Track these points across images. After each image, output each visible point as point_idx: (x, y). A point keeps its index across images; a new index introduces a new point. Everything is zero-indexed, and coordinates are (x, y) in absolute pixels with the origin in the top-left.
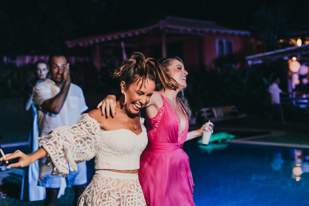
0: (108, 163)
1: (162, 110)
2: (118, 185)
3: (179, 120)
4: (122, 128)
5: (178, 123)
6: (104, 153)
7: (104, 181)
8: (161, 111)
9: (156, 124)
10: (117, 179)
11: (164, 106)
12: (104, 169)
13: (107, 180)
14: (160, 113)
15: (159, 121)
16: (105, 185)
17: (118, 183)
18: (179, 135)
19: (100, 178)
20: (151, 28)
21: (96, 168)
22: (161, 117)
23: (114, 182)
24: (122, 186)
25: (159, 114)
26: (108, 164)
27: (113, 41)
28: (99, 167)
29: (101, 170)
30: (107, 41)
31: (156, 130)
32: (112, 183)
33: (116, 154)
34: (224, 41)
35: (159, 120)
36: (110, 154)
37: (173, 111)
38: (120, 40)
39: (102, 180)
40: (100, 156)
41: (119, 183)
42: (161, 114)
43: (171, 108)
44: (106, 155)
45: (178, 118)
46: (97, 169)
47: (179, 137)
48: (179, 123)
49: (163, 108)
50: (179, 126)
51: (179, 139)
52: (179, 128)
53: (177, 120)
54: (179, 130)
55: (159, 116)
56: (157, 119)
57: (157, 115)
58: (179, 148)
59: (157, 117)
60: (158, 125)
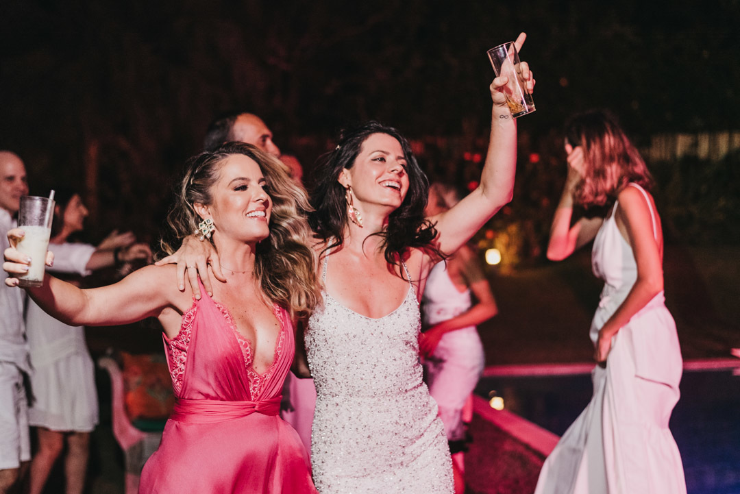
1: (189, 317)
5: (242, 347)
8: (187, 321)
9: (183, 353)
11: (194, 306)
14: (186, 325)
15: (187, 348)
18: (253, 377)
25: (185, 329)
35: (187, 345)
37: (225, 314)
43: (219, 308)
45: (243, 333)
47: (255, 382)
50: (248, 355)
51: (254, 389)
52: (248, 360)
53: (239, 341)
54: (250, 365)
55: (185, 333)
56: (182, 343)
57: (180, 333)
58: (256, 411)
59: (180, 335)
60: (186, 357)
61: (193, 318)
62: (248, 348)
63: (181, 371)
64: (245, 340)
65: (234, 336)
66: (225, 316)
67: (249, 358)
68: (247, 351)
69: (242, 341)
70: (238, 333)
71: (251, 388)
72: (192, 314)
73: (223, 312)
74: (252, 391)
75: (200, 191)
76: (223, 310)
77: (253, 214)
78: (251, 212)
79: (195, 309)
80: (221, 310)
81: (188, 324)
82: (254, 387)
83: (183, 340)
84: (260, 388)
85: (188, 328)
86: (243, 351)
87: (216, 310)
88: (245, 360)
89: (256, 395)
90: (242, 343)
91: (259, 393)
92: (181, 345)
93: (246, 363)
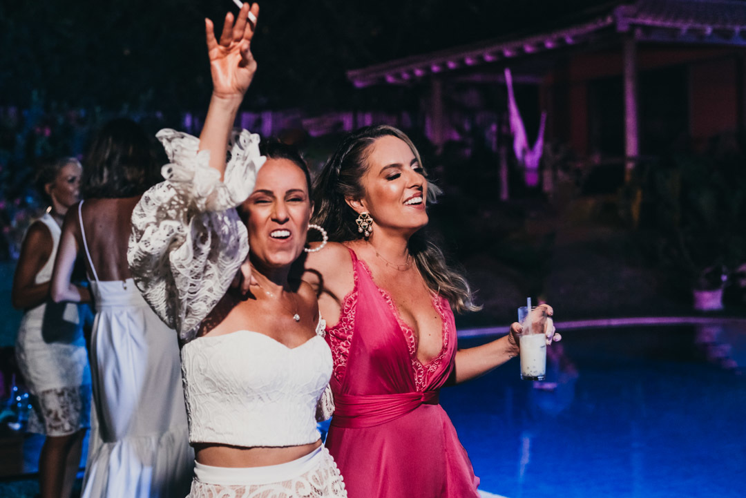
1: (351, 302)
3: (410, 326)
5: (406, 336)
6: (200, 397)
8: (349, 306)
9: (342, 343)
11: (356, 289)
12: (202, 441)
13: (209, 490)
14: (347, 311)
15: (350, 337)
17: (237, 496)
18: (417, 367)
19: (198, 486)
20: (591, 27)
22: (352, 323)
23: (228, 495)
25: (346, 315)
27: (482, 66)
28: (194, 436)
30: (463, 69)
31: (343, 360)
33: (228, 401)
35: (349, 333)
37: (388, 299)
38: (502, 63)
42: (351, 316)
43: (381, 293)
45: (406, 321)
47: (419, 373)
48: (409, 334)
49: (352, 297)
50: (412, 344)
51: (419, 379)
52: (413, 349)
53: (402, 328)
54: (415, 354)
55: (346, 320)
56: (343, 331)
57: (341, 320)
58: (423, 403)
59: (341, 323)
60: (346, 347)
61: (354, 303)
62: (412, 337)
63: (340, 363)
64: (408, 328)
65: (397, 323)
66: (388, 302)
67: (413, 347)
68: (411, 339)
69: (406, 329)
70: (401, 320)
71: (416, 379)
72: (353, 299)
73: (385, 298)
74: (417, 382)
75: (349, 184)
76: (385, 295)
77: (410, 202)
78: (407, 200)
79: (357, 294)
80: (383, 295)
81: (349, 309)
82: (419, 378)
83: (344, 328)
84: (424, 380)
85: (350, 314)
86: (407, 340)
87: (378, 294)
88: (409, 349)
89: (421, 386)
90: (405, 331)
91: (424, 384)
92: (341, 334)
93: (411, 352)
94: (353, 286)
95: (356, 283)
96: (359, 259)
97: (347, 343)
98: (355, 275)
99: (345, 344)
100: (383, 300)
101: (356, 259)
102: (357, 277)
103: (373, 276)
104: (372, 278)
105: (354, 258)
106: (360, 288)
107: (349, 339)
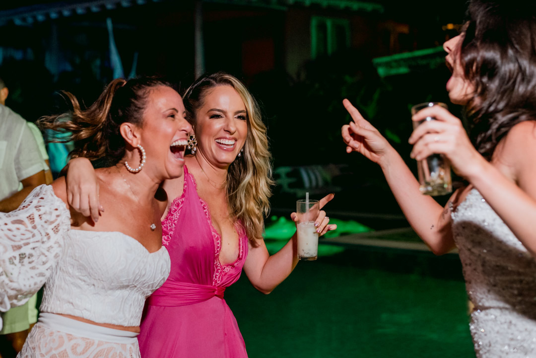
0: (71, 301)
1: (178, 205)
2: (87, 351)
3: (219, 232)
4: (117, 231)
5: (215, 240)
6: (67, 278)
7: (54, 340)
8: (176, 208)
9: (164, 236)
10: (83, 339)
11: (183, 196)
12: (60, 313)
13: (61, 337)
14: (174, 212)
15: (171, 233)
16: (56, 349)
17: (86, 347)
18: (217, 267)
19: (47, 332)
21: (43, 307)
22: (176, 222)
23: (78, 345)
24: (97, 354)
25: (172, 215)
26: (72, 304)
28: (51, 308)
29: (53, 313)
32: (73, 346)
33: (94, 285)
34: (329, 23)
35: (171, 230)
36: (80, 281)
37: (205, 209)
39: (51, 336)
40: (57, 283)
41: (89, 348)
43: (202, 203)
44: (72, 283)
45: (216, 228)
46: (45, 310)
47: (217, 272)
48: (217, 239)
49: (180, 201)
50: (218, 247)
52: (218, 251)
53: (213, 233)
54: (218, 256)
55: (171, 219)
56: (167, 227)
57: (167, 218)
58: (216, 295)
59: (166, 221)
60: (167, 240)
61: (181, 206)
62: (219, 241)
64: (217, 234)
65: (210, 229)
66: (205, 211)
68: (218, 244)
69: (215, 234)
70: (213, 227)
71: (214, 276)
72: (180, 203)
73: (204, 208)
74: (214, 278)
76: (204, 206)
79: (184, 199)
80: (203, 205)
81: (176, 210)
82: (216, 275)
83: (168, 225)
84: (219, 277)
85: (175, 215)
86: (215, 244)
87: (199, 204)
88: (215, 251)
89: (216, 282)
90: (215, 236)
91: (219, 280)
92: (165, 229)
93: (216, 253)
94: (181, 193)
95: (184, 190)
96: (189, 172)
97: (168, 238)
98: (185, 185)
99: (166, 238)
100: (202, 208)
101: (187, 172)
102: (186, 186)
103: (197, 188)
104: (196, 189)
105: (186, 171)
106: (186, 196)
107: (171, 235)
